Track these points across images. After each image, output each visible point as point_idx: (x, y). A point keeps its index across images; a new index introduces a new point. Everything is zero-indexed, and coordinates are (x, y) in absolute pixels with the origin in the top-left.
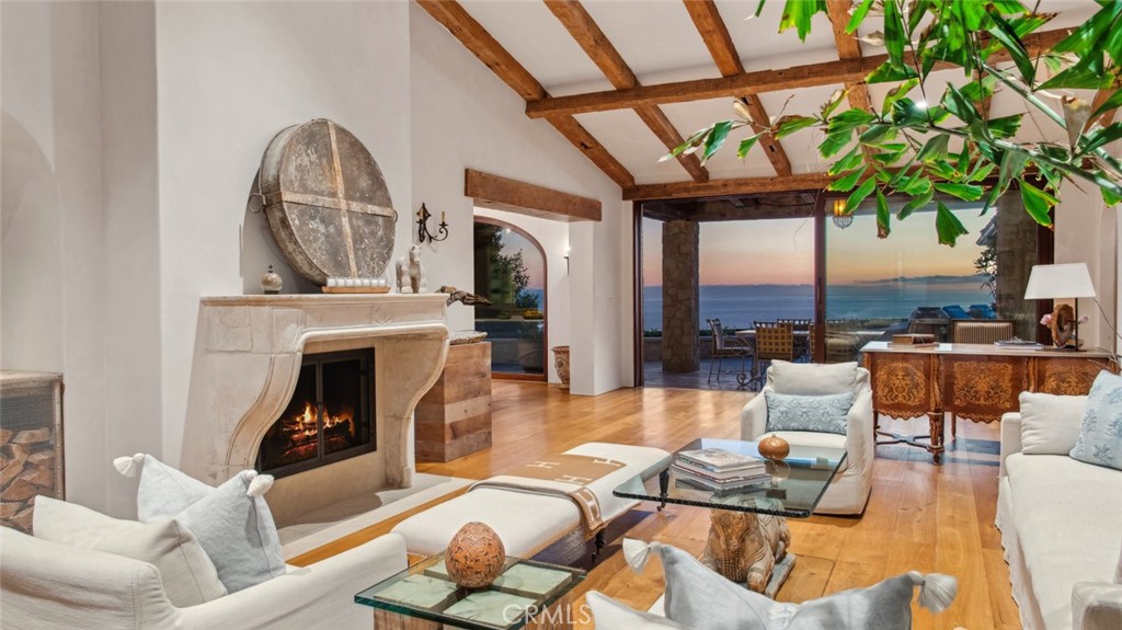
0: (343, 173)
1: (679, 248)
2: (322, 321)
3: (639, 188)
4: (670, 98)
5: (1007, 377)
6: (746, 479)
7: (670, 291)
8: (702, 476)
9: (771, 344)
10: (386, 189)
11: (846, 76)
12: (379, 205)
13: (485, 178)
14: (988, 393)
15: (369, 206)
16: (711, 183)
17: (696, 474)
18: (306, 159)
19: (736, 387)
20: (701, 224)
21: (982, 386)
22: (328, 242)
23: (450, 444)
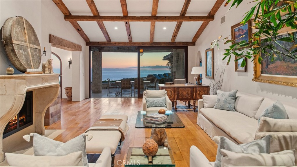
0: (28, 34)
1: (97, 59)
2: (31, 83)
3: (91, 42)
4: (109, 20)
5: (190, 91)
6: (165, 120)
7: (94, 71)
8: (154, 120)
9: (126, 85)
10: (38, 40)
11: (153, 20)
12: (37, 45)
13: (55, 37)
14: (186, 95)
15: (35, 46)
16: (111, 43)
17: (152, 120)
18: (18, 29)
19: (115, 96)
20: (102, 53)
21: (185, 93)
22: (26, 57)
23: (51, 119)
